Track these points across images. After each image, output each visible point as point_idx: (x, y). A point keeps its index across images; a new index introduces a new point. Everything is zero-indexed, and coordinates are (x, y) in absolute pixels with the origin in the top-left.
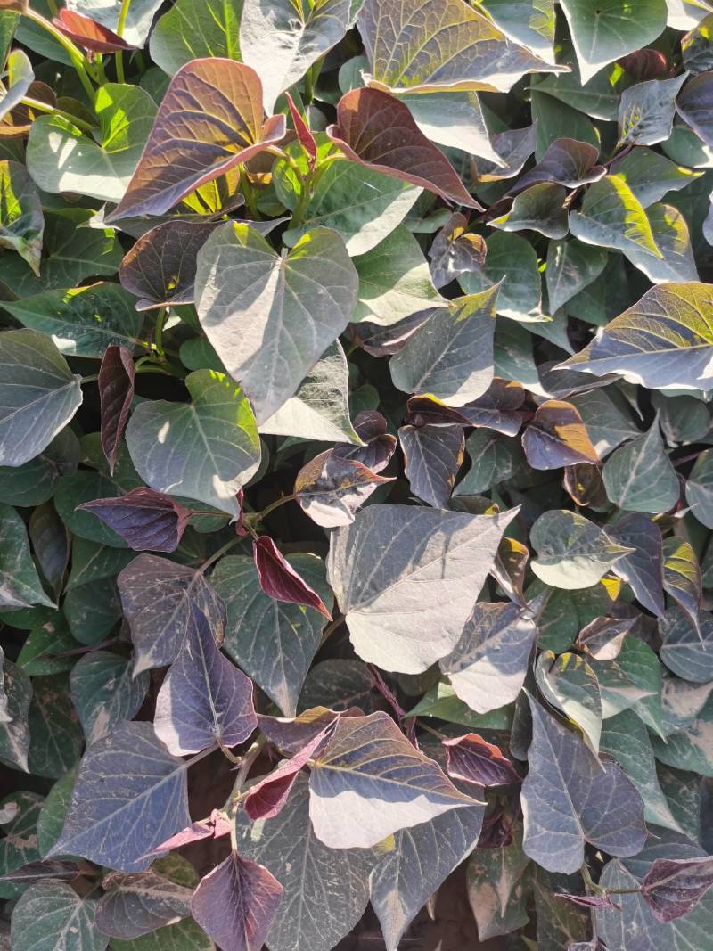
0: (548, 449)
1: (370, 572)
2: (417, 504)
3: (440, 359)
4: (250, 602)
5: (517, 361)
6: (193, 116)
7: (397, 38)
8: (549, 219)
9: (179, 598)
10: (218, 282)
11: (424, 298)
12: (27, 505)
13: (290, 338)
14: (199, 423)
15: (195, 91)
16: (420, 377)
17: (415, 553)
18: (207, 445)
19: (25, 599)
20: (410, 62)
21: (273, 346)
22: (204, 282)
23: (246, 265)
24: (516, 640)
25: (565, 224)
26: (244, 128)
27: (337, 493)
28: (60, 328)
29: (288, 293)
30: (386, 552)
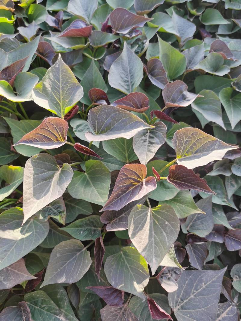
0: (233, 243)
1: (180, 295)
2: (193, 269)
3: (195, 218)
4: (141, 310)
6: (125, 179)
7: (184, 144)
8: (224, 167)
9: (119, 313)
10: (134, 224)
13: (157, 238)
14: (125, 259)
15: (126, 172)
16: (189, 224)
17: (194, 286)
18: (129, 269)
19: (69, 319)
20: (187, 149)
21: (152, 241)
22: (130, 225)
23: (141, 215)
24: (231, 314)
25: (230, 170)
26: (139, 177)
27: (170, 274)
28: (78, 231)
29: (154, 221)
30: (185, 287)
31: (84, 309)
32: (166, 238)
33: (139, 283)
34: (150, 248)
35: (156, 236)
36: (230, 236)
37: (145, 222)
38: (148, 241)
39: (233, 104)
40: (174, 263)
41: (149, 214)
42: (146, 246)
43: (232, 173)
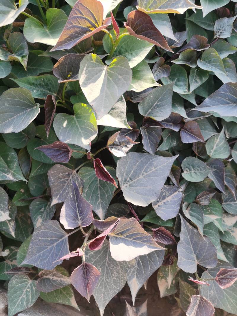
0: (188, 137)
1: (129, 174)
2: (145, 152)
3: (154, 106)
4: (90, 183)
5: (179, 108)
6: (81, 17)
8: (191, 62)
9: (67, 180)
10: (86, 73)
11: (151, 83)
12: (18, 148)
15: (81, 9)
16: (148, 111)
17: (144, 169)
18: (79, 128)
19: (16, 178)
21: (103, 95)
22: (82, 73)
23: (95, 68)
24: (176, 198)
25: (196, 63)
26: (97, 22)
28: (32, 89)
29: (108, 78)
30: (135, 168)
31: (35, 184)
32: (117, 91)
34: (100, 100)
35: (108, 91)
36: (186, 130)
38: (99, 94)
41: (104, 73)
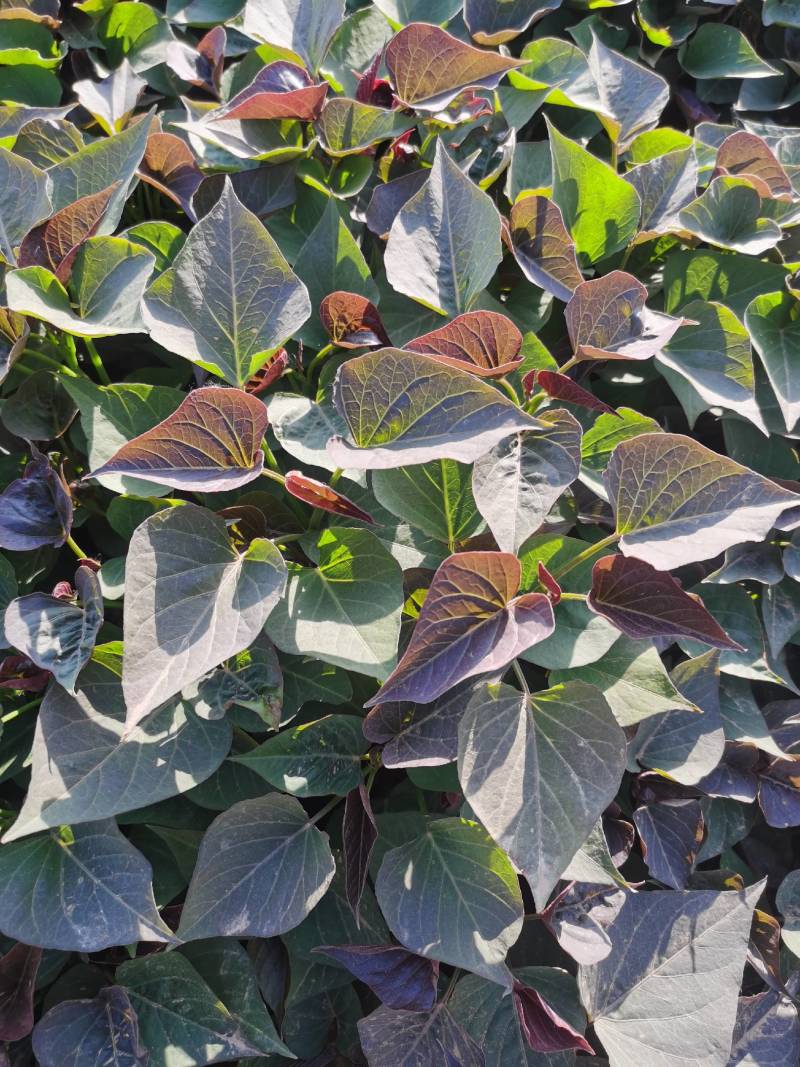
0: (784, 803)
1: (614, 970)
2: (657, 888)
3: (663, 722)
4: (490, 1019)
6: (451, 599)
7: (640, 486)
9: (420, 1029)
10: (476, 746)
11: (661, 694)
13: (553, 795)
14: (441, 856)
15: (454, 579)
16: (643, 742)
17: (660, 942)
18: (457, 888)
20: (652, 504)
21: (534, 803)
22: (464, 751)
23: (498, 717)
25: (780, 566)
26: (497, 597)
27: (583, 905)
28: (290, 765)
29: (539, 736)
30: (629, 946)
31: (299, 1015)
32: (582, 792)
33: (490, 934)
34: (526, 824)
35: (547, 787)
36: (776, 779)
37: (512, 738)
38: (520, 801)
39: (788, 345)
40: (602, 870)
41: (523, 714)
42: (516, 819)
43: (786, 576)
